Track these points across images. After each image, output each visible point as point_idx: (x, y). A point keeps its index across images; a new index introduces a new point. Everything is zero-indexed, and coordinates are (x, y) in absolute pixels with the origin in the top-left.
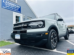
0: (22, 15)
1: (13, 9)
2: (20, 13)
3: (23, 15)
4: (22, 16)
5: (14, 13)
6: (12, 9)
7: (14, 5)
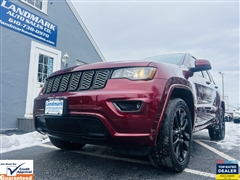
0: (60, 53)
1: (34, 33)
2: (55, 45)
3: (63, 54)
4: (60, 56)
5: (34, 44)
6: (29, 31)
7: (37, 18)
